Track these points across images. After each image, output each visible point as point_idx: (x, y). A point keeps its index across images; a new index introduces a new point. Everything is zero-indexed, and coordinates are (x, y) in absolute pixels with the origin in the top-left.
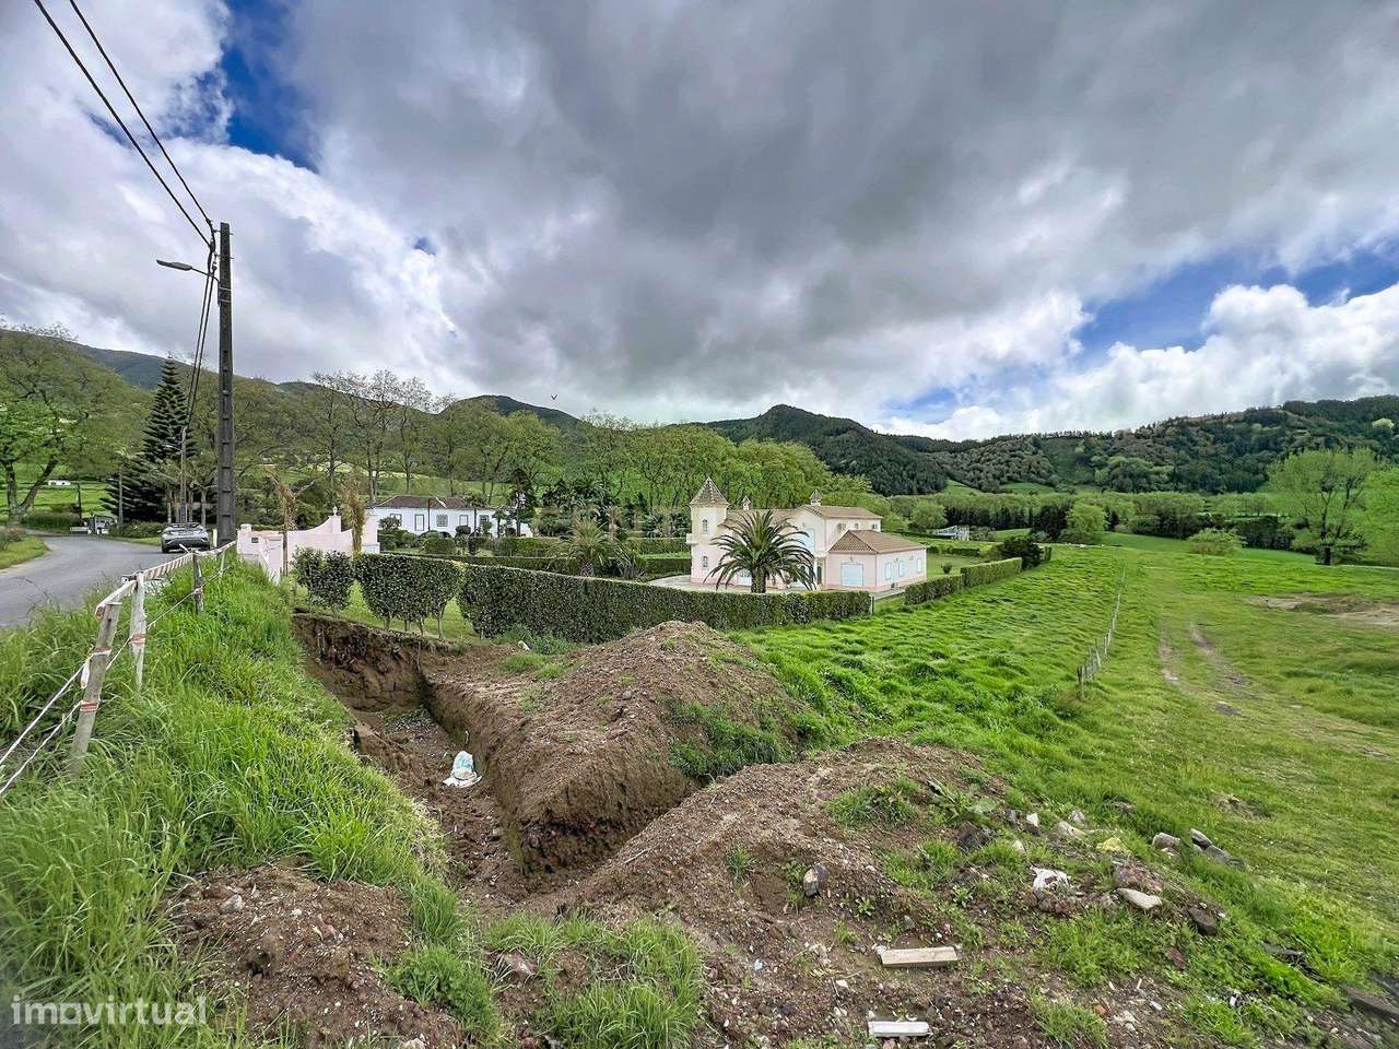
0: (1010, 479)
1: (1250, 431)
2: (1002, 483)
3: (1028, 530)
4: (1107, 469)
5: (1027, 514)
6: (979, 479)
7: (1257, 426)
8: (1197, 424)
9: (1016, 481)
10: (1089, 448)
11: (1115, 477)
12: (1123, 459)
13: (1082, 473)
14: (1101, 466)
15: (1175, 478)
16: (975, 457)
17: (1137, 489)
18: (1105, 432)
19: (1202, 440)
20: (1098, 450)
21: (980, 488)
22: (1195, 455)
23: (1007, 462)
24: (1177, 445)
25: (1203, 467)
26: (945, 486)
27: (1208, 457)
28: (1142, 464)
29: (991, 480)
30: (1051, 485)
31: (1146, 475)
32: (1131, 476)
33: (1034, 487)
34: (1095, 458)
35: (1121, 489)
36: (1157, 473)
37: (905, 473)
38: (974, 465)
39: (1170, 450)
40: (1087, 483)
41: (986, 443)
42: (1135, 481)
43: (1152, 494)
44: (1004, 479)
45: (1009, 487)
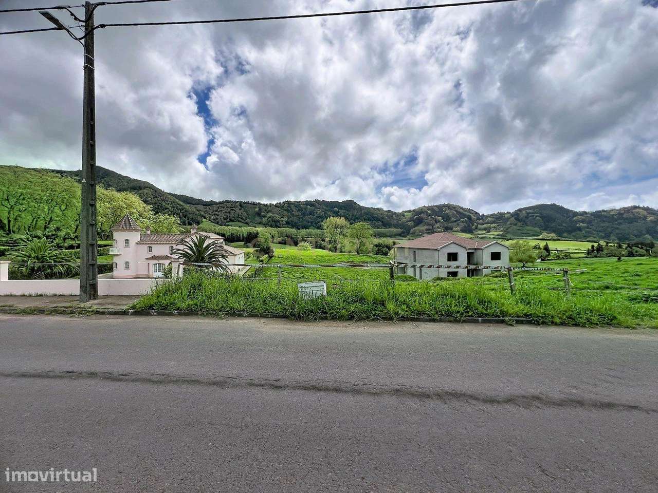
0: (231, 220)
1: (307, 208)
2: (228, 222)
3: (243, 243)
4: (266, 218)
5: (241, 236)
6: (217, 219)
7: (309, 207)
8: (293, 204)
9: (233, 221)
10: (260, 209)
11: (269, 221)
12: (271, 214)
13: (257, 219)
14: (264, 217)
15: (288, 223)
16: (215, 209)
17: (277, 226)
18: (265, 204)
19: (294, 209)
20: (263, 210)
21: (218, 223)
22: (293, 215)
23: (229, 212)
24: (287, 211)
25: (295, 219)
26: (202, 222)
27: (296, 216)
28: (278, 217)
29: (223, 220)
30: (247, 223)
31: (278, 221)
32: (274, 221)
33: (240, 224)
34: (262, 214)
35: (271, 226)
36: (282, 221)
37: (181, 214)
38: (215, 213)
39: (285, 213)
40: (260, 223)
41: (220, 203)
42: (275, 224)
43: (282, 229)
44: (228, 220)
45: (230, 223)
